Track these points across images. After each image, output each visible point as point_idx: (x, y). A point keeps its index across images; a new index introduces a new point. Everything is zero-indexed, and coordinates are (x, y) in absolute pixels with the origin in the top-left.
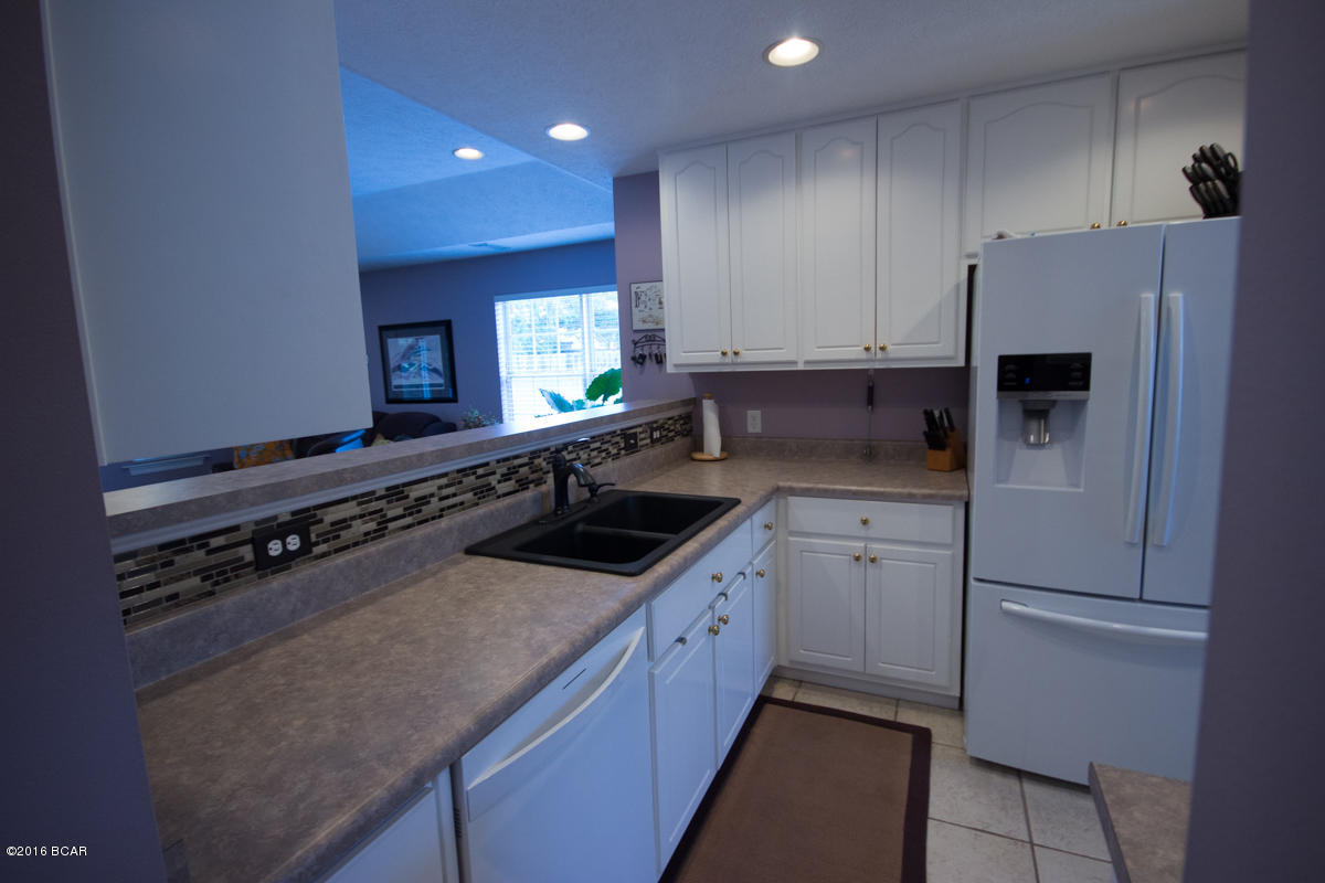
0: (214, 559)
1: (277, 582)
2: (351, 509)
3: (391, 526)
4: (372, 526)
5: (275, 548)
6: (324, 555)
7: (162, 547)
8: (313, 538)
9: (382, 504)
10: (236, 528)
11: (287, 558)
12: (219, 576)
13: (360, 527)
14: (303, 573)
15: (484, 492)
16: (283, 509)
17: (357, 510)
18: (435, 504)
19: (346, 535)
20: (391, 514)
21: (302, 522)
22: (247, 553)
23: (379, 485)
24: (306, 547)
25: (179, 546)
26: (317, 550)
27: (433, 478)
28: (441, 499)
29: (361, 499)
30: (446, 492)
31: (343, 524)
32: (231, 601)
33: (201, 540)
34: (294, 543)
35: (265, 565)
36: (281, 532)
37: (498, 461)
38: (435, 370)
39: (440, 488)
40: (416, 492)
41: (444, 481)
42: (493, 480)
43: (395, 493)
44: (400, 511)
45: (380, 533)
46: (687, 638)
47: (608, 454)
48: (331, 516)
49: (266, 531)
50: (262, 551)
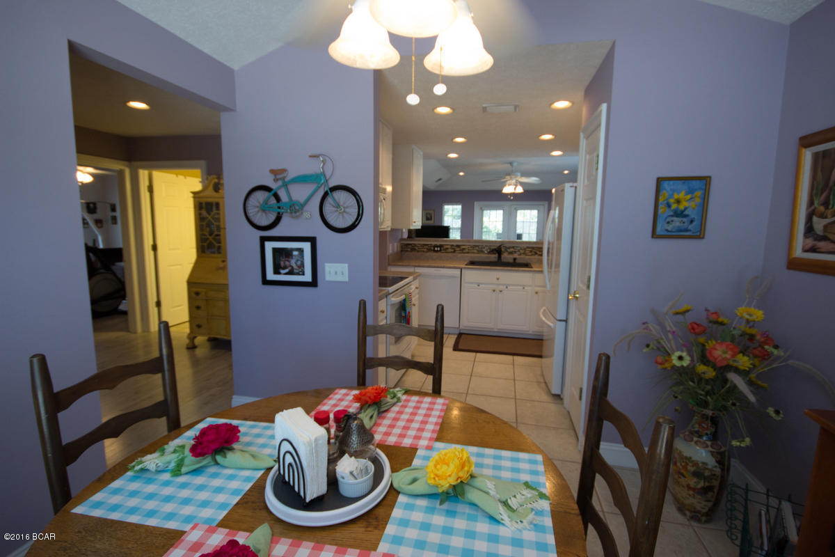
0: (428, 248)
1: (435, 254)
3: (456, 252)
4: (453, 250)
5: (436, 249)
6: (443, 252)
7: (423, 244)
8: (442, 249)
9: (455, 247)
10: (431, 245)
11: (437, 251)
12: (429, 250)
13: (450, 250)
14: (439, 253)
15: (480, 252)
16: (438, 244)
17: (450, 247)
18: (467, 251)
20: (456, 250)
21: (441, 246)
22: (432, 248)
23: (455, 244)
24: (440, 250)
25: (425, 244)
29: (452, 246)
30: (470, 249)
31: (447, 249)
32: (428, 254)
33: (427, 245)
34: (439, 249)
35: (435, 251)
36: (437, 247)
40: (464, 247)
42: (484, 250)
43: (458, 246)
44: (459, 249)
45: (454, 252)
46: (481, 286)
47: (536, 253)
48: (445, 247)
49: (435, 246)
50: (434, 249)
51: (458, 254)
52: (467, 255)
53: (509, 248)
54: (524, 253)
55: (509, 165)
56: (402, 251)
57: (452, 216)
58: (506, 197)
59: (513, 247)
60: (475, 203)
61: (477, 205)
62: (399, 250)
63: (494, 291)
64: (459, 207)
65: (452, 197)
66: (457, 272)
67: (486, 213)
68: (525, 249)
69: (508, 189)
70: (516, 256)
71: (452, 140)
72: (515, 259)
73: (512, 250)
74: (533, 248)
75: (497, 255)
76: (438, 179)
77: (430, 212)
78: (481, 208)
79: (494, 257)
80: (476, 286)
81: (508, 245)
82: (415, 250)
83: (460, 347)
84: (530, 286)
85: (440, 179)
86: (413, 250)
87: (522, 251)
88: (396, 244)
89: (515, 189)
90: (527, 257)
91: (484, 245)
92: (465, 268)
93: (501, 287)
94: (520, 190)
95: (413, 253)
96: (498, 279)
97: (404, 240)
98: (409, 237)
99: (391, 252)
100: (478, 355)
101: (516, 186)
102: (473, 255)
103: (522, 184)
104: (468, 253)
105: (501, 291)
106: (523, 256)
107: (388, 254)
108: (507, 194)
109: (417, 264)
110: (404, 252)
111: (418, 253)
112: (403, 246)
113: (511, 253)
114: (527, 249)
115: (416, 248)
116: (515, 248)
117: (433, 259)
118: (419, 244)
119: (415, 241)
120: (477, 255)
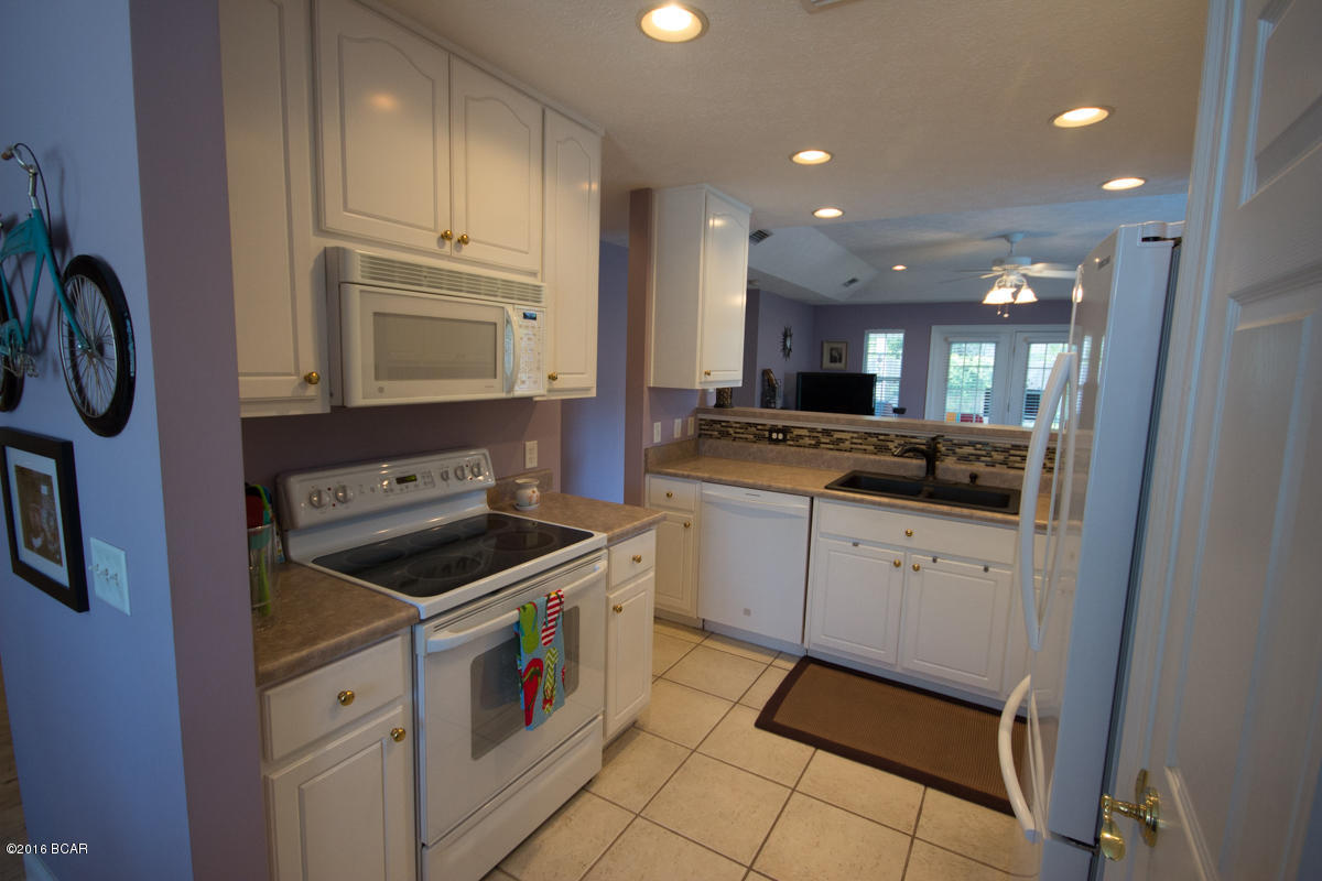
0: (757, 432)
1: (772, 447)
2: (805, 432)
3: (822, 446)
4: (813, 442)
5: (774, 436)
6: (790, 445)
7: (747, 424)
8: (788, 438)
9: (819, 435)
10: (765, 425)
11: (777, 441)
12: (759, 438)
13: (807, 441)
14: (780, 448)
15: (881, 449)
16: (780, 424)
17: (808, 434)
18: (847, 444)
19: (801, 441)
20: (823, 440)
21: (785, 430)
22: (767, 434)
23: (820, 428)
24: (784, 440)
25: (750, 424)
26: (788, 442)
27: (848, 432)
28: (852, 443)
29: (812, 430)
30: (855, 441)
31: (801, 437)
32: (755, 447)
33: (756, 425)
34: (781, 436)
35: (771, 440)
36: (778, 431)
37: (897, 436)
39: (852, 438)
40: (837, 435)
41: (855, 435)
42: (891, 445)
43: (827, 432)
44: (828, 441)
45: (817, 446)
46: (862, 547)
48: (796, 432)
49: (774, 429)
50: (770, 435)
51: (825, 452)
52: (847, 454)
53: (961, 445)
54: (1004, 463)
55: (1004, 241)
56: (700, 436)
57: (883, 354)
58: (992, 315)
59: (973, 444)
60: (934, 328)
61: (937, 333)
62: (691, 431)
63: (897, 565)
64: (897, 338)
65: (885, 317)
66: (802, 504)
67: (957, 348)
68: (1005, 450)
69: (997, 296)
70: (979, 467)
71: (791, 157)
72: (974, 477)
73: (968, 450)
75: (923, 462)
76: (850, 278)
77: (839, 346)
78: (946, 340)
79: (915, 466)
80: (851, 544)
81: (957, 439)
82: (728, 434)
83: (779, 719)
84: (1004, 566)
85: (853, 281)
86: (724, 434)
87: (998, 456)
88: (678, 422)
89: (1015, 295)
91: (892, 433)
92: (821, 495)
93: (919, 559)
94: (1027, 296)
95: (723, 442)
96: (909, 534)
97: (706, 411)
98: (718, 404)
99: (657, 439)
100: (823, 756)
101: (1019, 287)
102: (859, 456)
103: (1033, 282)
104: (851, 450)
105: (916, 569)
106: (999, 469)
107: (646, 444)
108: (995, 307)
109: (706, 475)
110: (701, 440)
111: (735, 443)
112: (701, 425)
113: (965, 459)
114: (1012, 452)
115: (731, 431)
116: (979, 446)
117: (765, 461)
118: (737, 423)
119: (727, 415)
120: (872, 457)
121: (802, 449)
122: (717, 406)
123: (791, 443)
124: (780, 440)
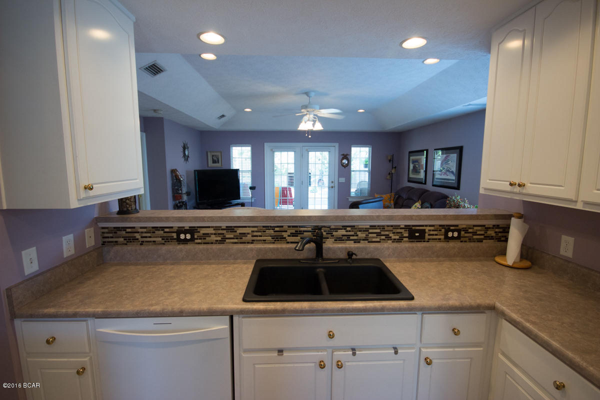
0: (165, 235)
1: (181, 247)
2: (211, 231)
3: (227, 240)
4: (219, 239)
5: (182, 236)
6: (199, 243)
7: (153, 228)
8: (196, 237)
9: (224, 232)
10: (172, 227)
11: (185, 241)
12: (167, 240)
13: (214, 238)
14: (189, 246)
15: (278, 238)
16: (187, 225)
17: (213, 232)
18: (249, 237)
19: (208, 239)
20: (227, 236)
21: (192, 231)
22: (175, 235)
23: (224, 225)
24: (192, 239)
25: (156, 228)
26: (196, 241)
27: (249, 227)
28: (253, 236)
29: (216, 228)
30: (255, 234)
31: (208, 235)
32: (165, 249)
33: (163, 228)
34: (188, 236)
35: (179, 240)
36: (185, 232)
37: (289, 227)
38: (452, 172)
39: (253, 232)
40: (240, 231)
41: (256, 229)
42: (285, 235)
43: (230, 229)
44: (232, 236)
45: (223, 241)
46: (285, 354)
47: (388, 237)
48: (203, 231)
49: (180, 231)
50: (178, 236)
51: (231, 246)
52: (250, 246)
53: (336, 229)
54: (366, 239)
56: (104, 243)
58: (302, 136)
59: (344, 227)
60: (266, 144)
64: (248, 149)
65: (242, 137)
67: (277, 155)
68: (366, 230)
69: (304, 126)
70: (350, 245)
72: (350, 254)
73: (343, 232)
74: (382, 228)
75: (313, 247)
76: (221, 115)
78: (272, 150)
81: (333, 225)
82: (136, 239)
84: (411, 347)
87: (361, 235)
89: (314, 125)
90: (373, 245)
91: (286, 224)
92: (239, 312)
93: (340, 357)
94: (318, 127)
95: (130, 248)
96: (331, 336)
97: (110, 219)
98: (120, 212)
101: (314, 122)
102: (260, 246)
103: (322, 120)
104: (252, 242)
105: (340, 365)
106: (362, 244)
108: (304, 132)
110: (106, 249)
111: (143, 247)
112: (103, 233)
113: (339, 239)
114: (371, 231)
115: (138, 236)
116: (349, 229)
117: (176, 261)
118: (141, 228)
119: (131, 221)
120: (272, 246)
121: (209, 246)
122: (119, 213)
123: (199, 241)
124: (188, 240)
